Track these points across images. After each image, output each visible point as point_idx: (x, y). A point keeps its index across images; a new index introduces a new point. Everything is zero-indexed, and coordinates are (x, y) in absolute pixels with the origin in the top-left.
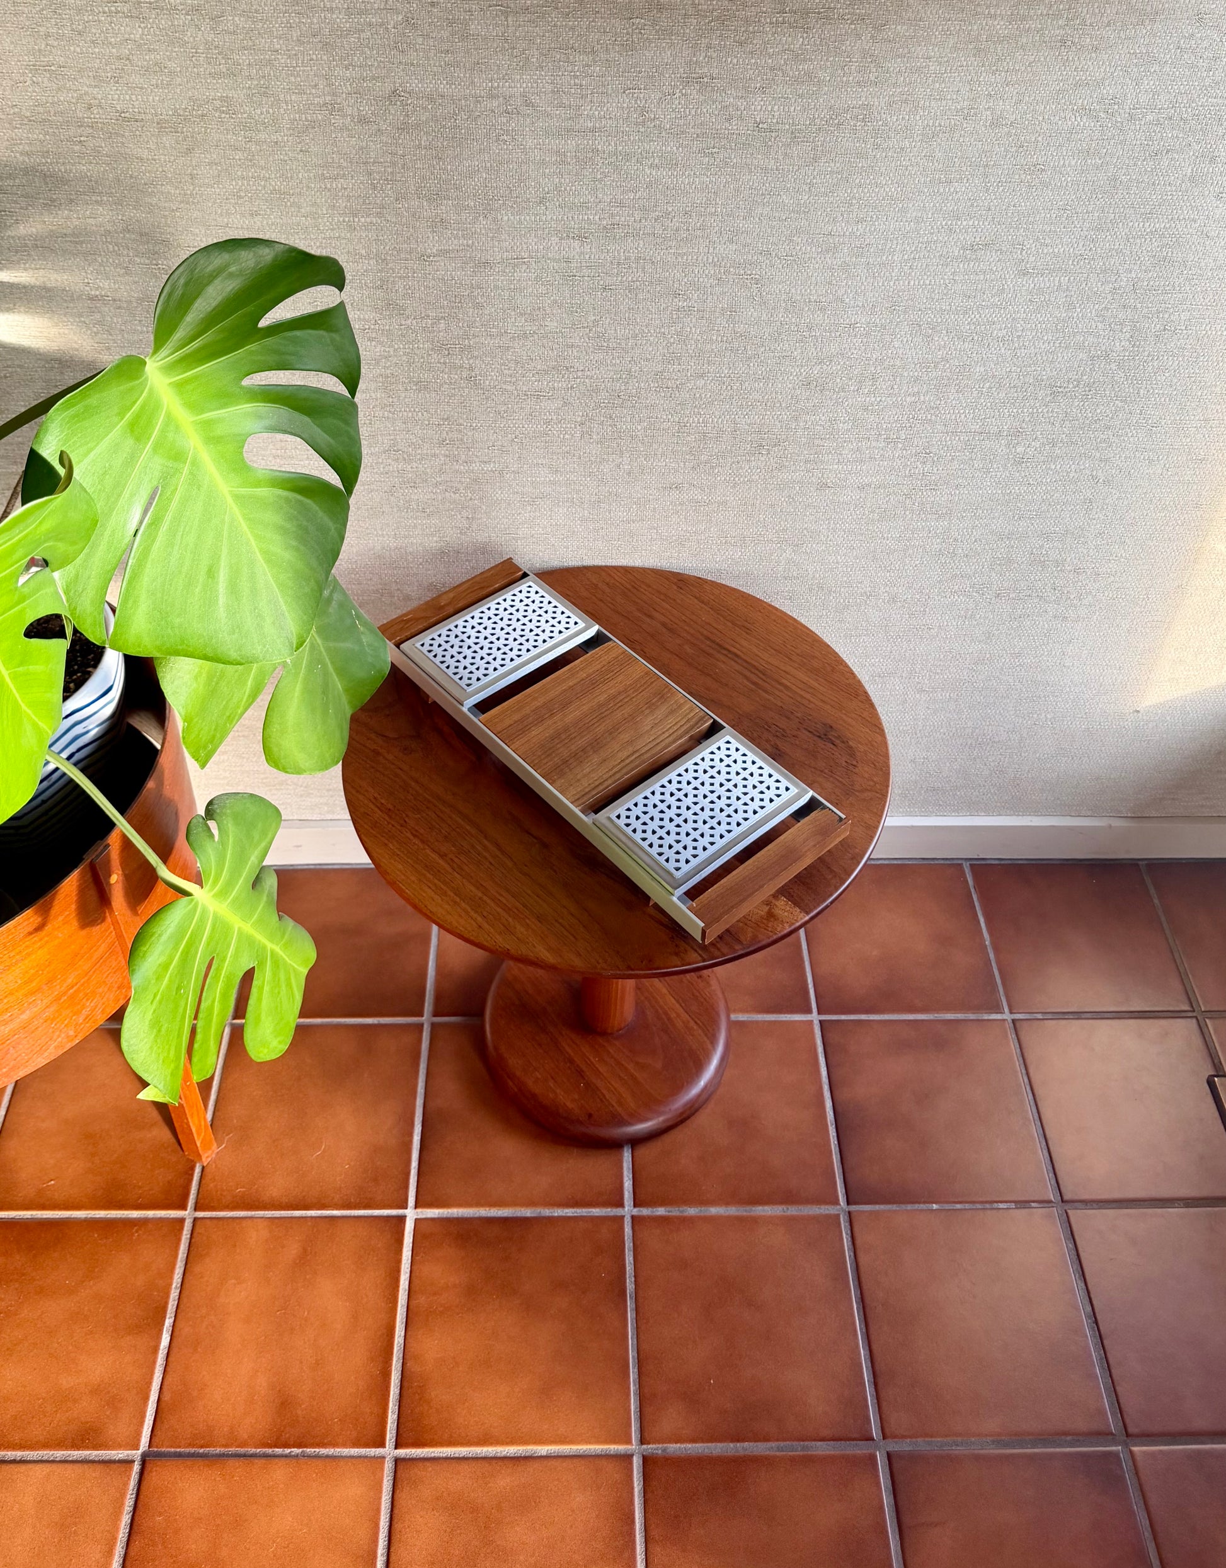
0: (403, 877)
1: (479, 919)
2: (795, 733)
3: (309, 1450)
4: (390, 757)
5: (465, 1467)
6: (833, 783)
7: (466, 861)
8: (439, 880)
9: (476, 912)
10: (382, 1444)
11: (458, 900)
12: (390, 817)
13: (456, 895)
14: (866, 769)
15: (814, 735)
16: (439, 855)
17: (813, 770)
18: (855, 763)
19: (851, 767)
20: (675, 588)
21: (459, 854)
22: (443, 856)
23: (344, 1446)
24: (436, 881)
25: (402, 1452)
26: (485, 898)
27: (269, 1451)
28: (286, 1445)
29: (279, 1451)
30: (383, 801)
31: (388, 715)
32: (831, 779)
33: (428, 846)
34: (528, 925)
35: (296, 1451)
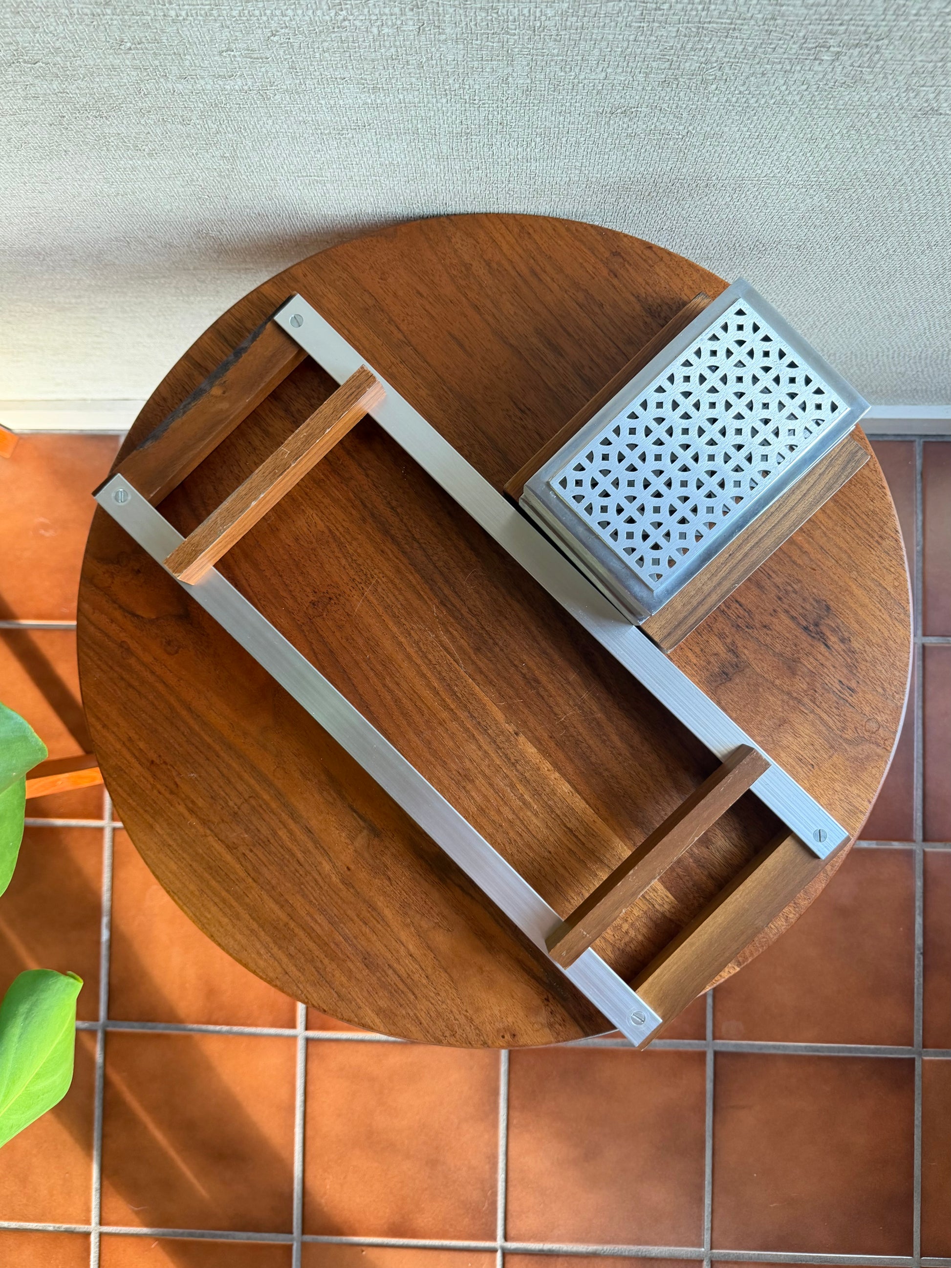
0: (179, 885)
1: (285, 960)
2: (767, 619)
3: (236, 1029)
4: (148, 659)
5: (362, 1047)
6: (813, 724)
7: (264, 859)
8: (227, 891)
9: (280, 948)
10: (293, 1026)
11: (255, 926)
12: (154, 776)
13: (254, 919)
14: (869, 696)
15: (799, 624)
16: (228, 847)
17: (785, 697)
18: (853, 684)
19: (847, 693)
20: (605, 272)
21: (254, 846)
22: (231, 848)
23: (264, 1026)
24: (224, 893)
25: (312, 1034)
26: (292, 925)
27: (204, 1027)
28: (216, 1023)
29: (211, 1027)
30: (142, 745)
31: (139, 571)
32: (812, 716)
33: (212, 830)
34: (350, 971)
35: (225, 1028)
